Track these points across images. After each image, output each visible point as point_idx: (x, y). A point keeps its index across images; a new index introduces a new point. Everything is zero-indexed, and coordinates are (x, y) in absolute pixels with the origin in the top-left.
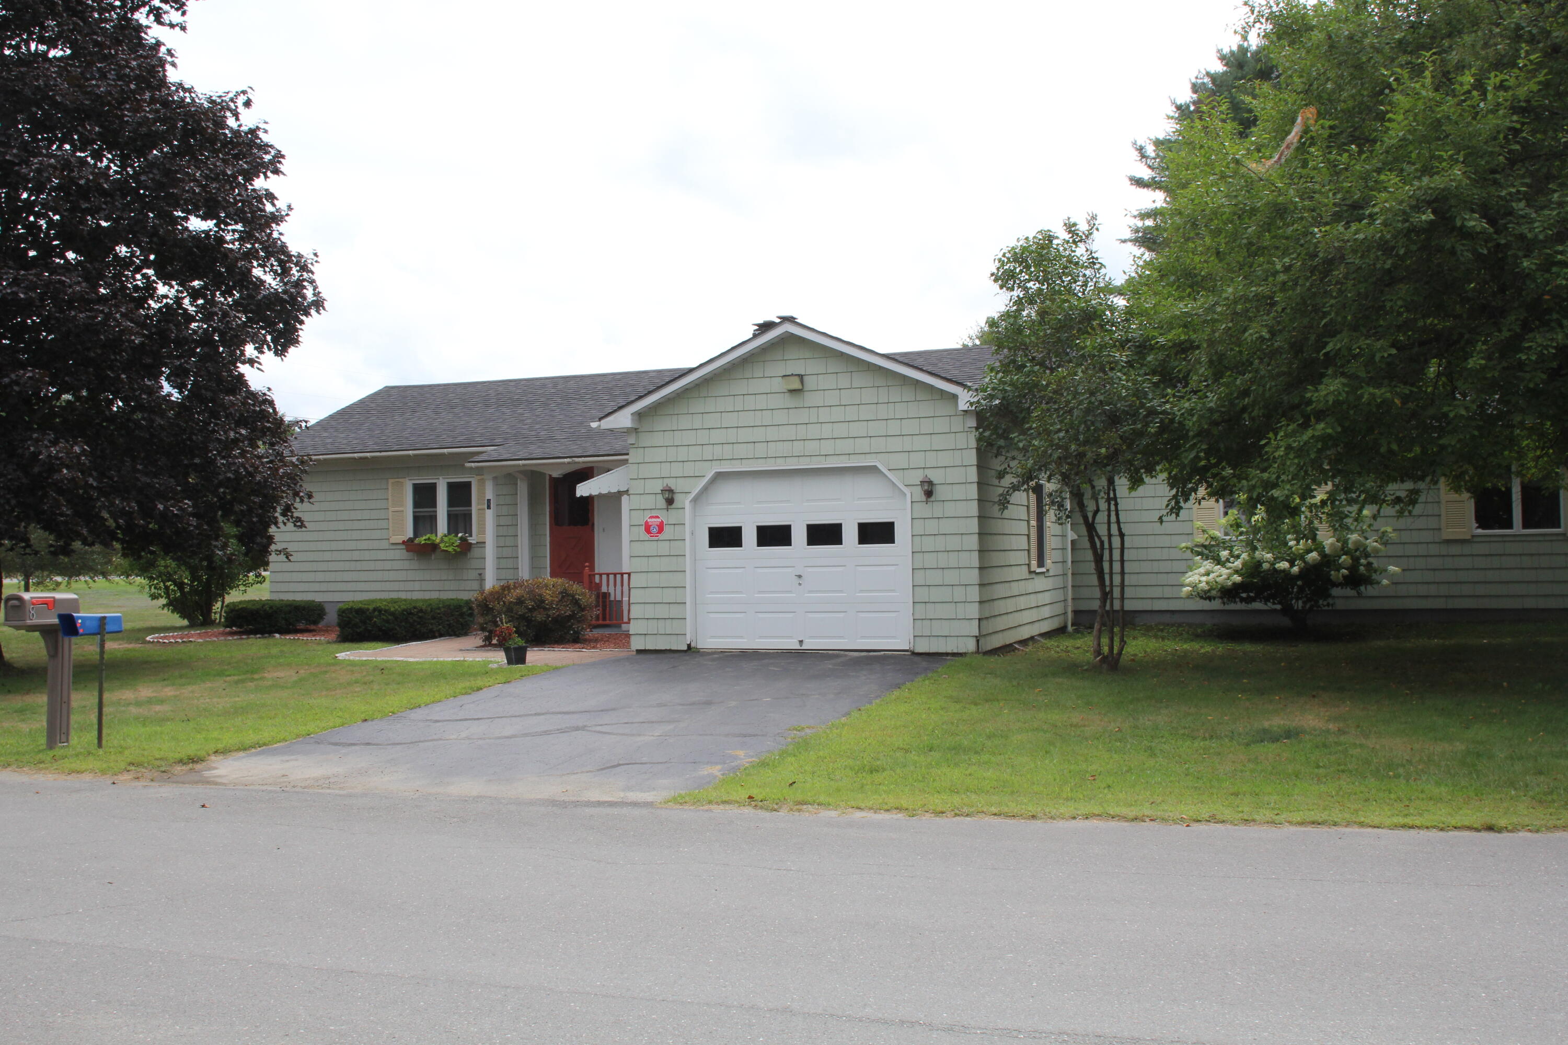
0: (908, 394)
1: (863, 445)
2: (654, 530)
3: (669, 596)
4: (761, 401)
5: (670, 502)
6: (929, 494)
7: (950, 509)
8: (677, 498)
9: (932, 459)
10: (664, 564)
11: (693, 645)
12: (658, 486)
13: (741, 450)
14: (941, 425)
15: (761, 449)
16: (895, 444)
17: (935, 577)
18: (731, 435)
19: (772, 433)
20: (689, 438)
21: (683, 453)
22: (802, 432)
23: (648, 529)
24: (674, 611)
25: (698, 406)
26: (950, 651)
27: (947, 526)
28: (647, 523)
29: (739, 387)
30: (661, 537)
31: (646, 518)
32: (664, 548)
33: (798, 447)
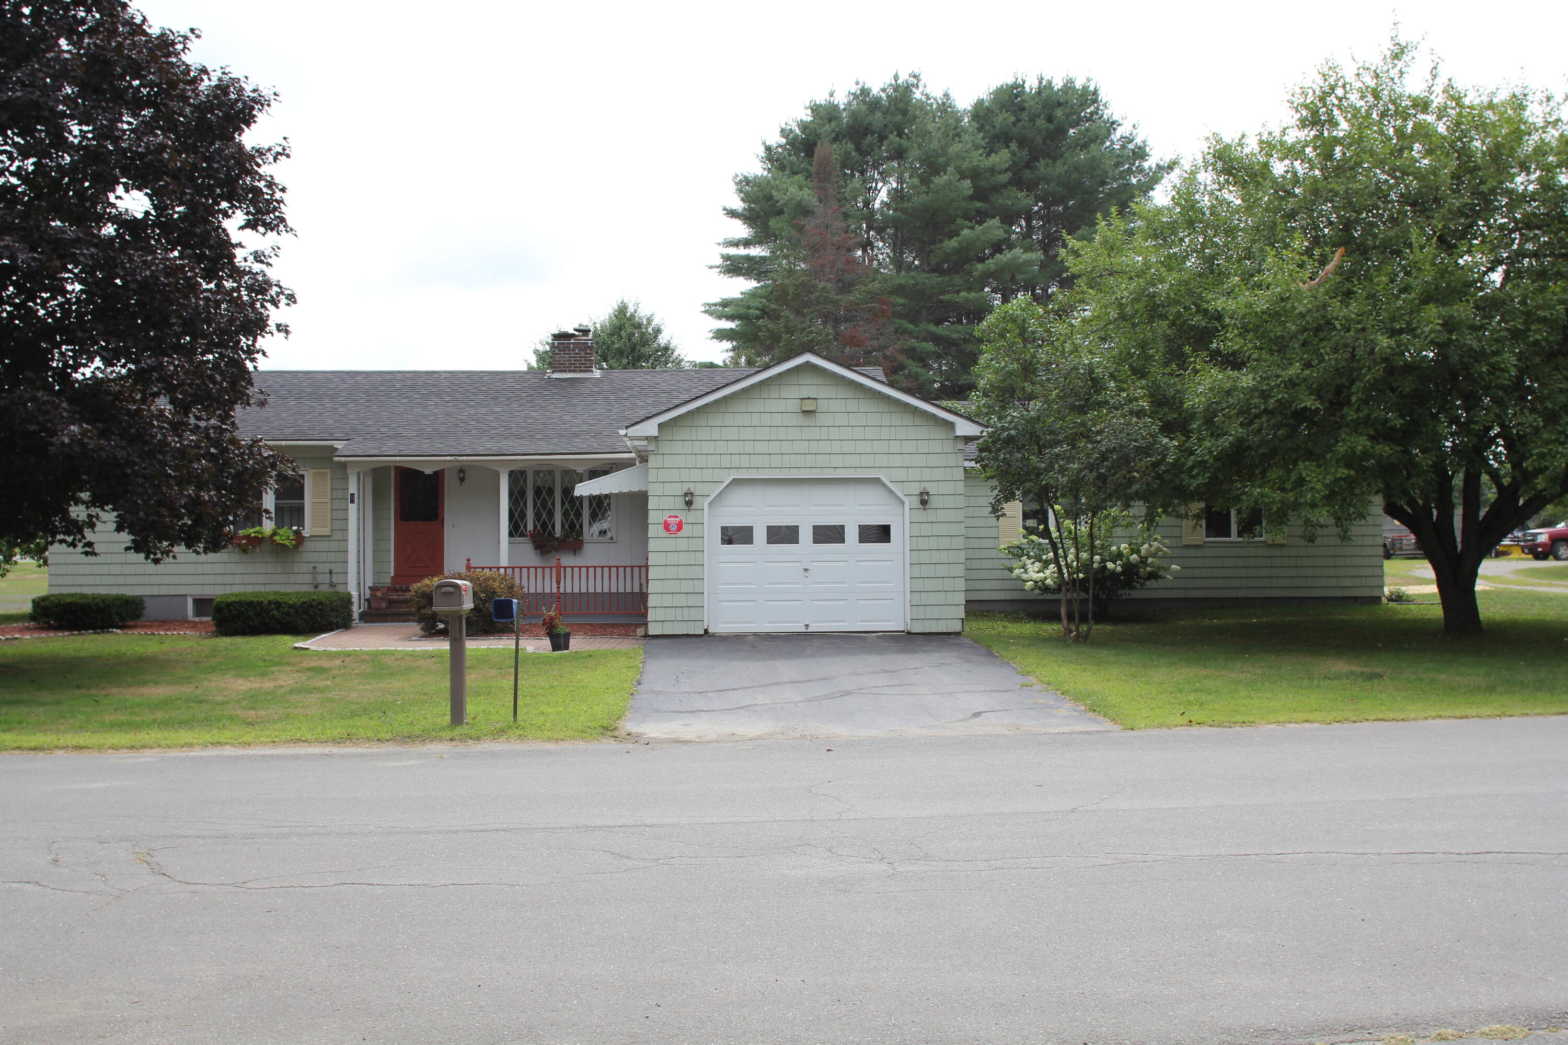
0: (908, 420)
1: (868, 460)
2: (673, 528)
3: (687, 586)
4: (777, 420)
5: (689, 503)
6: (924, 503)
7: (942, 515)
8: (697, 500)
9: (927, 474)
10: (683, 558)
11: (711, 631)
12: (679, 490)
13: (757, 461)
14: (935, 447)
15: (776, 461)
16: (896, 461)
17: (927, 571)
18: (749, 446)
19: (786, 447)
20: (707, 447)
21: (701, 461)
22: (813, 447)
23: (667, 527)
24: (693, 600)
25: (716, 419)
26: (940, 631)
27: (939, 529)
28: (666, 521)
29: (756, 405)
30: (680, 534)
31: (666, 518)
32: (682, 544)
33: (810, 460)
